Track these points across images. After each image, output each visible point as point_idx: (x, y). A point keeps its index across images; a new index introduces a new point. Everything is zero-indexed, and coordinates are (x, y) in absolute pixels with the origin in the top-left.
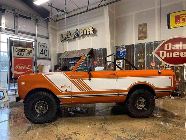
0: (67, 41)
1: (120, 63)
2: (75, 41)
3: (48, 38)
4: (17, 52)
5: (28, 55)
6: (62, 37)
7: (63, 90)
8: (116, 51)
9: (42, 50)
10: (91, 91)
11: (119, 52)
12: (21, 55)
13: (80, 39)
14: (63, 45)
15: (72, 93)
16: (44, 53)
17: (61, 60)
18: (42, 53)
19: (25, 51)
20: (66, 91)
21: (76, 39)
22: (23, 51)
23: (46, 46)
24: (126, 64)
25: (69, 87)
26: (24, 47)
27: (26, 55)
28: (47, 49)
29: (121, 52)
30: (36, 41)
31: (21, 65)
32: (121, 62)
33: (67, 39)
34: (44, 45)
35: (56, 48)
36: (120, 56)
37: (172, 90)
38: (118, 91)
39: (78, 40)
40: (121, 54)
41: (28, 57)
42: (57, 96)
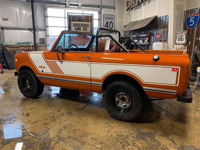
0: (132, 9)
1: (182, 37)
2: (140, 8)
3: (115, 8)
4: (75, 27)
5: (85, 29)
6: (128, 5)
7: (40, 70)
8: (186, 18)
9: (107, 22)
10: (63, 75)
11: (189, 19)
12: (78, 29)
13: (145, 5)
14: (129, 15)
15: (47, 75)
16: (109, 25)
17: (127, 33)
18: (106, 26)
19: (82, 25)
20: (43, 71)
21: (141, 5)
22: (80, 25)
23: (112, 17)
24: (197, 39)
25: (44, 68)
26: (83, 21)
27: (84, 30)
28: (112, 21)
29: (192, 19)
30: (100, 13)
31: (79, 40)
32: (184, 36)
33: (131, 7)
34: (110, 16)
35: (123, 19)
36: (190, 25)
37: (176, 91)
38: (91, 80)
39: (143, 6)
40: (192, 22)
41: (86, 31)
42: (37, 75)
